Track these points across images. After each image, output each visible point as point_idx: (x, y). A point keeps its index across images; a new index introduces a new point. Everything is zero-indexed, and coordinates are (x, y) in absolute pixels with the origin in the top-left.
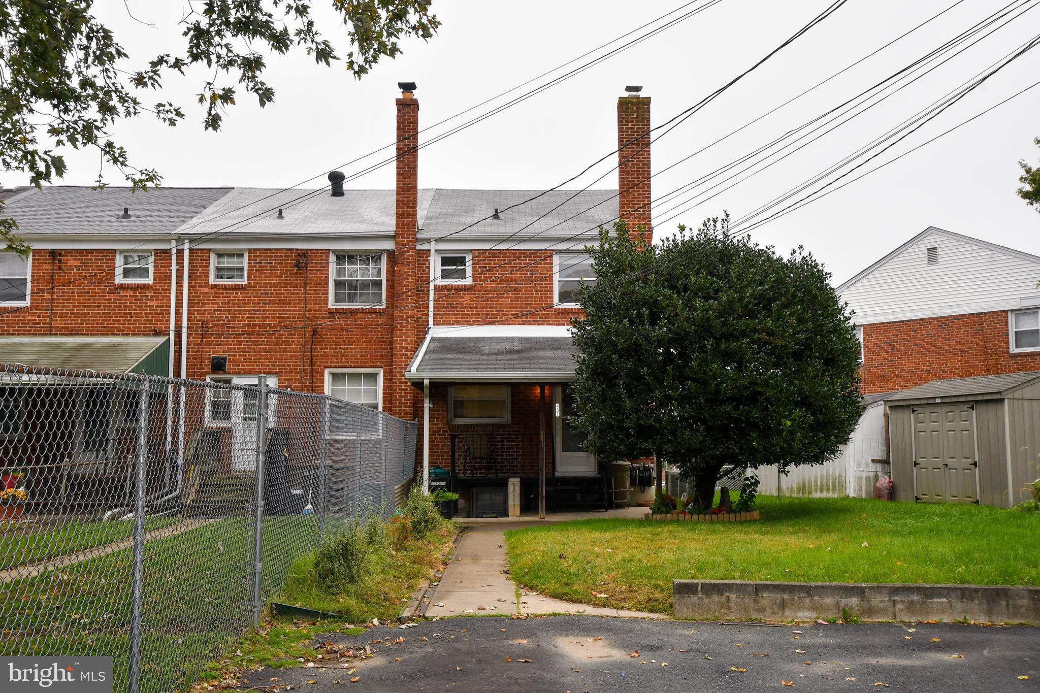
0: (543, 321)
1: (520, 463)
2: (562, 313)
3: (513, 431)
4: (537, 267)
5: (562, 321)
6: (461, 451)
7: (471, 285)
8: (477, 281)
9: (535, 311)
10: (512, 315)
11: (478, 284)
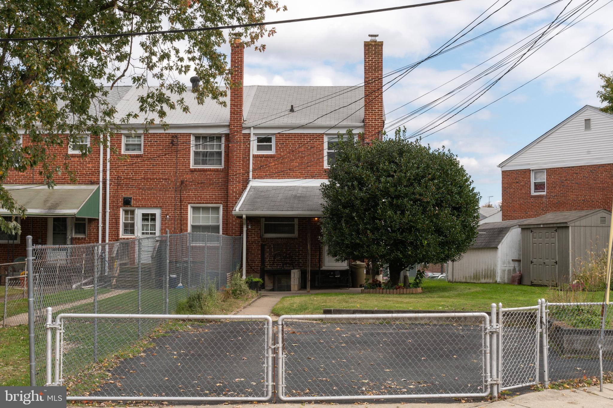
0: (317, 177)
3: (299, 242)
4: (314, 144)
6: (268, 253)
7: (275, 155)
8: (278, 152)
9: (313, 170)
10: (299, 172)
11: (279, 154)
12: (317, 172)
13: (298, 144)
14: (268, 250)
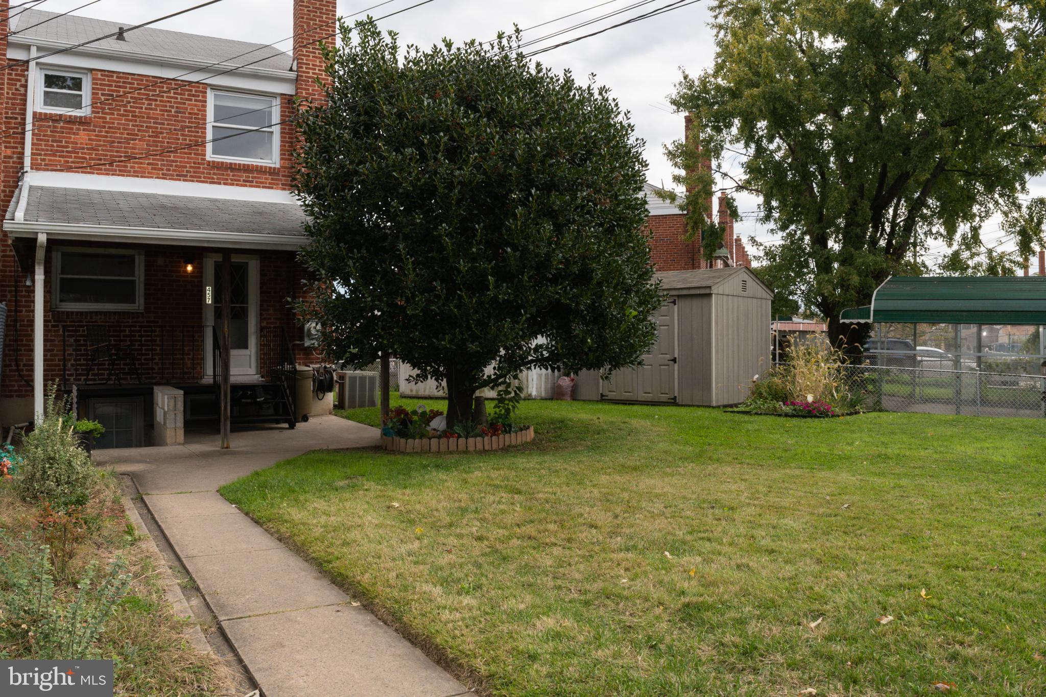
0: (191, 176)
1: (157, 364)
2: (218, 169)
3: (148, 322)
4: (184, 104)
5: (218, 179)
6: (71, 349)
7: (90, 118)
8: (98, 112)
9: (181, 162)
10: (148, 164)
11: (100, 118)
12: (191, 167)
13: (146, 99)
14: (72, 340)
